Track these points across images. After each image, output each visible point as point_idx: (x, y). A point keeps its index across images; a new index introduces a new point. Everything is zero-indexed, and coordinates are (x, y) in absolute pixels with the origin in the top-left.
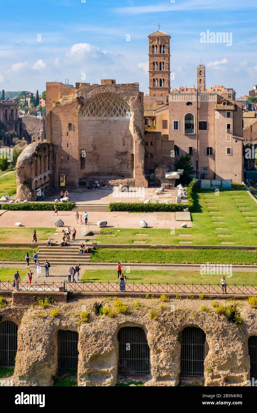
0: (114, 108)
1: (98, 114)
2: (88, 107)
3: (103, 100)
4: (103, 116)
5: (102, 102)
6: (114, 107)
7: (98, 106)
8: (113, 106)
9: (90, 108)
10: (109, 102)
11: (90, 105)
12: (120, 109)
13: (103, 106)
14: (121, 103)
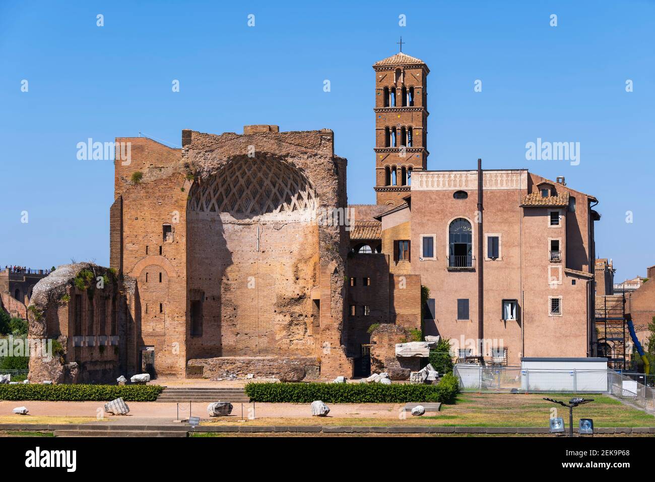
0: (275, 193)
1: (236, 207)
2: (211, 190)
3: (249, 173)
4: (249, 210)
5: (246, 177)
6: (274, 190)
7: (236, 187)
8: (272, 187)
9: (215, 191)
10: (262, 177)
11: (217, 184)
12: (287, 193)
13: (248, 188)
14: (289, 178)
